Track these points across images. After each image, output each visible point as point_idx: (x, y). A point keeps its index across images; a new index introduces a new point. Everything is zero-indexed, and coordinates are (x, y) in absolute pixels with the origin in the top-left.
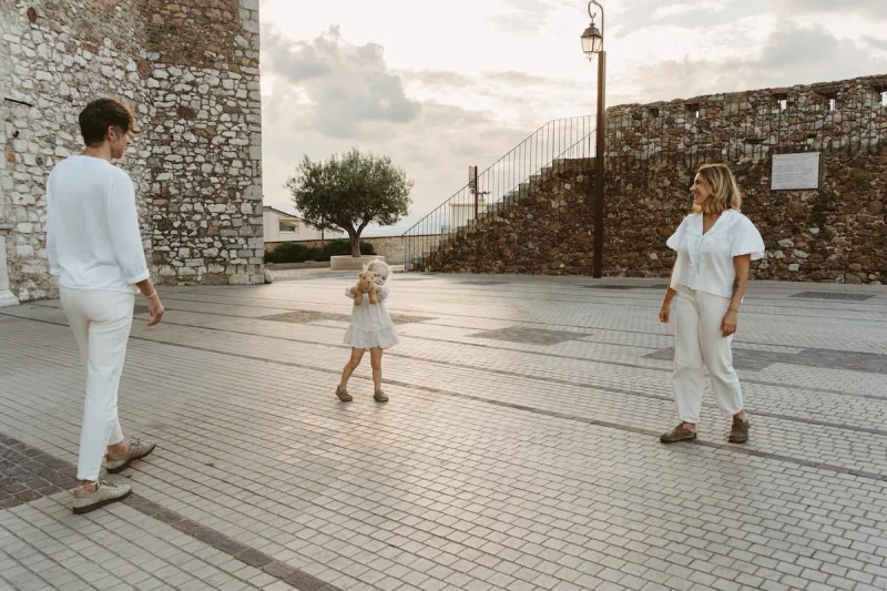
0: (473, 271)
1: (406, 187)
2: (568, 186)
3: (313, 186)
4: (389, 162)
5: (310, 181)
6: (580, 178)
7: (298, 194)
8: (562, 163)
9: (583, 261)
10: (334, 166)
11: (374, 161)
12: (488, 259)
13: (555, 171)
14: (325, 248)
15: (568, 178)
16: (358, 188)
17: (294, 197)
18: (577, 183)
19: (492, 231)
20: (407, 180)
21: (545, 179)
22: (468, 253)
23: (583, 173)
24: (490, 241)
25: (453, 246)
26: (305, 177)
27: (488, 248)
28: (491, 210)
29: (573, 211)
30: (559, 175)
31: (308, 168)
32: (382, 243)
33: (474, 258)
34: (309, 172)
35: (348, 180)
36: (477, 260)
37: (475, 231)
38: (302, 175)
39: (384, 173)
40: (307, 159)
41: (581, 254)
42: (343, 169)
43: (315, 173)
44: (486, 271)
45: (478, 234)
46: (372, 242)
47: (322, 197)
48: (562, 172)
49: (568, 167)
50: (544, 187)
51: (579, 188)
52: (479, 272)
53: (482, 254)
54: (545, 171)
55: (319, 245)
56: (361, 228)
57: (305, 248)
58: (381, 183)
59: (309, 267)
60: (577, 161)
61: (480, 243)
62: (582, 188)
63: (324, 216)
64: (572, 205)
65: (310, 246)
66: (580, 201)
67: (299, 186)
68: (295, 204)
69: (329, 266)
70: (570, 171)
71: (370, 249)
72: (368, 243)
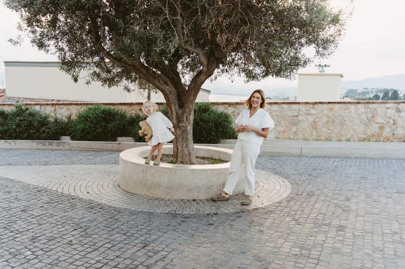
71: (226, 124)
72: (222, 113)
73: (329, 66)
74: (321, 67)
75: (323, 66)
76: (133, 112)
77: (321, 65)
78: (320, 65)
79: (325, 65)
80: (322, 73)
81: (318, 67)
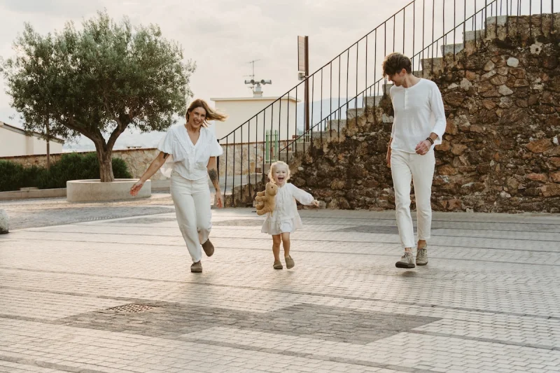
0: (341, 206)
1: (185, 72)
2: (513, 62)
3: (39, 71)
4: (158, 34)
5: (35, 62)
6: (536, 48)
7: (18, 85)
8: (502, 22)
9: (544, 188)
10: (70, 40)
11: (134, 32)
12: (367, 186)
13: (491, 37)
14: (53, 168)
15: (514, 49)
16: (112, 74)
17: (9, 89)
18: (530, 56)
19: (375, 138)
20: (184, 62)
21: (470, 50)
22: (332, 176)
23: (541, 39)
24: (370, 154)
25: (304, 164)
26: (28, 58)
27: (368, 167)
28: (371, 105)
29: (524, 103)
30: (496, 42)
31: (31, 44)
32: (140, 157)
33: (341, 184)
34: (33, 49)
35: (92, 62)
36: (347, 188)
37: (342, 139)
38: (23, 54)
39: (151, 50)
40: (30, 30)
41: (541, 176)
42: (86, 45)
43: (42, 51)
44: (366, 206)
45: (349, 144)
46: (124, 157)
47: (55, 88)
48: (502, 38)
49: (512, 31)
50: (470, 63)
51: (534, 64)
52: (352, 208)
53: (357, 178)
54: (471, 38)
55: (42, 163)
56: (115, 135)
57: (21, 168)
58: (144, 65)
59: (27, 198)
60: (530, 20)
61: (352, 158)
62: (541, 65)
63: (57, 117)
64: (521, 94)
65: (28, 164)
66: (537, 87)
67: (16, 70)
68: (11, 100)
69: (64, 196)
70: (519, 37)
71: (123, 168)
72: (118, 159)
73: (270, 83)
74: (256, 85)
75: (258, 83)
76: (29, 164)
77: (255, 81)
78: (253, 82)
79: (263, 82)
80: (258, 96)
81: (251, 85)
